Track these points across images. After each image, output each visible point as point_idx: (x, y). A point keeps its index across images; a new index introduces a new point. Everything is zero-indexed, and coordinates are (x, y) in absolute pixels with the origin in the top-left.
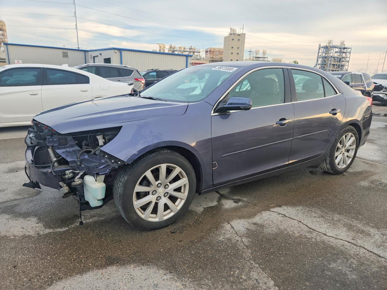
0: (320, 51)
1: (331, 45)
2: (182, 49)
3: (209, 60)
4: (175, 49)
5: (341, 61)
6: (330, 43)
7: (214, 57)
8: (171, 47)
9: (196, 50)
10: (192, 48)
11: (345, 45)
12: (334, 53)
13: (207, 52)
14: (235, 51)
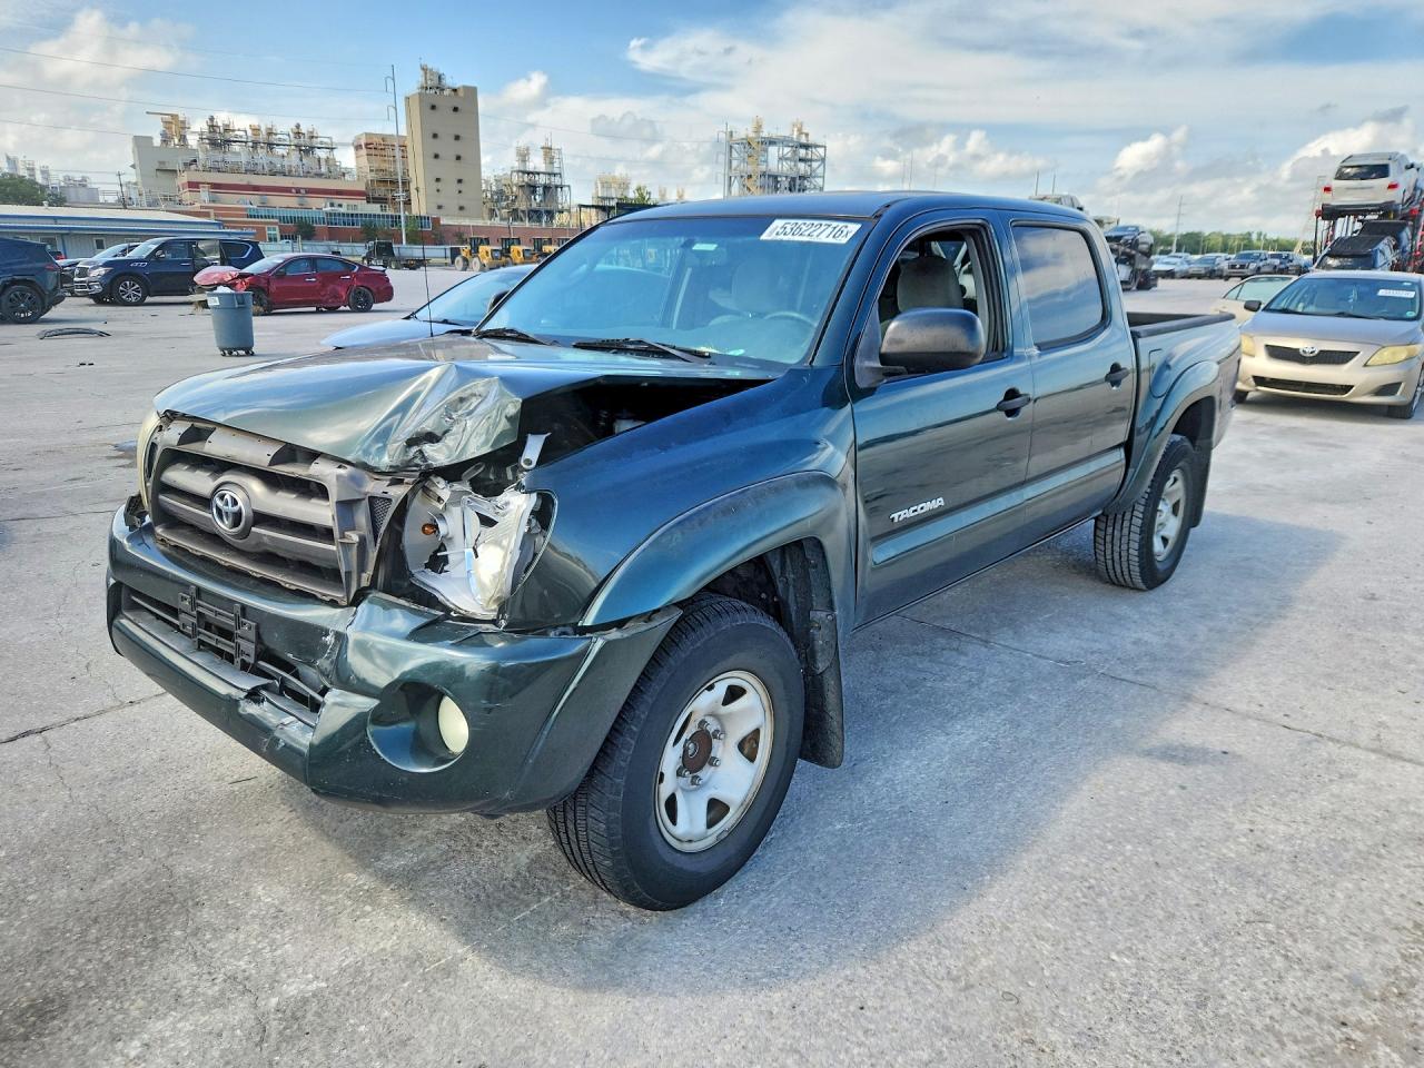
0: (735, 154)
1: (765, 134)
2: (263, 136)
3: (370, 176)
4: (230, 136)
5: (797, 187)
6: (758, 128)
7: (384, 166)
8: (212, 127)
9: (316, 142)
10: (304, 129)
11: (807, 135)
12: (774, 160)
13: (358, 147)
14: (448, 148)
